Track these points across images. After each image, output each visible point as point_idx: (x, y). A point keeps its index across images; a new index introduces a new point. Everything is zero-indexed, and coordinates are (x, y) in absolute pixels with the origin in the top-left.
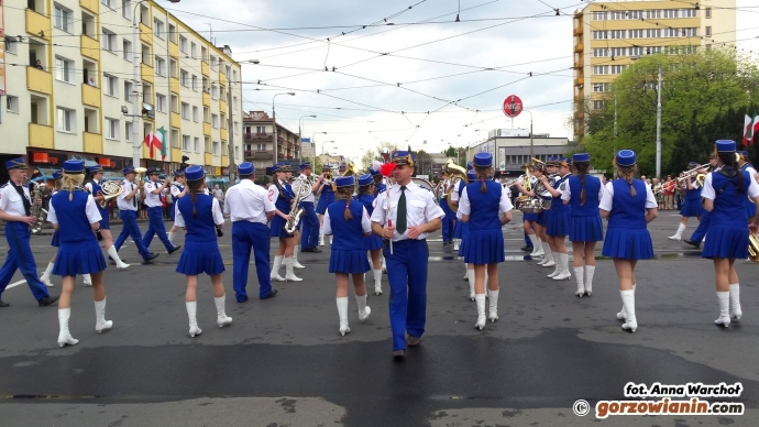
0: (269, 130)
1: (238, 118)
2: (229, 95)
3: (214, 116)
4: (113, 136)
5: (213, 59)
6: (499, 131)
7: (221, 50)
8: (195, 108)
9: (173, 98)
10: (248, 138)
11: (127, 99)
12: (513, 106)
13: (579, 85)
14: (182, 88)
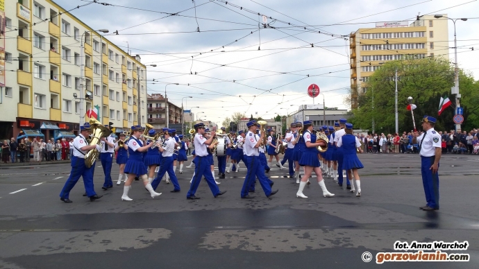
0: (163, 105)
1: (144, 98)
2: (138, 84)
3: (129, 97)
4: (68, 110)
5: (129, 63)
6: (306, 106)
7: (134, 57)
8: (117, 93)
9: (104, 87)
10: (150, 111)
11: (76, 88)
12: (313, 91)
13: (354, 78)
14: (110, 81)
